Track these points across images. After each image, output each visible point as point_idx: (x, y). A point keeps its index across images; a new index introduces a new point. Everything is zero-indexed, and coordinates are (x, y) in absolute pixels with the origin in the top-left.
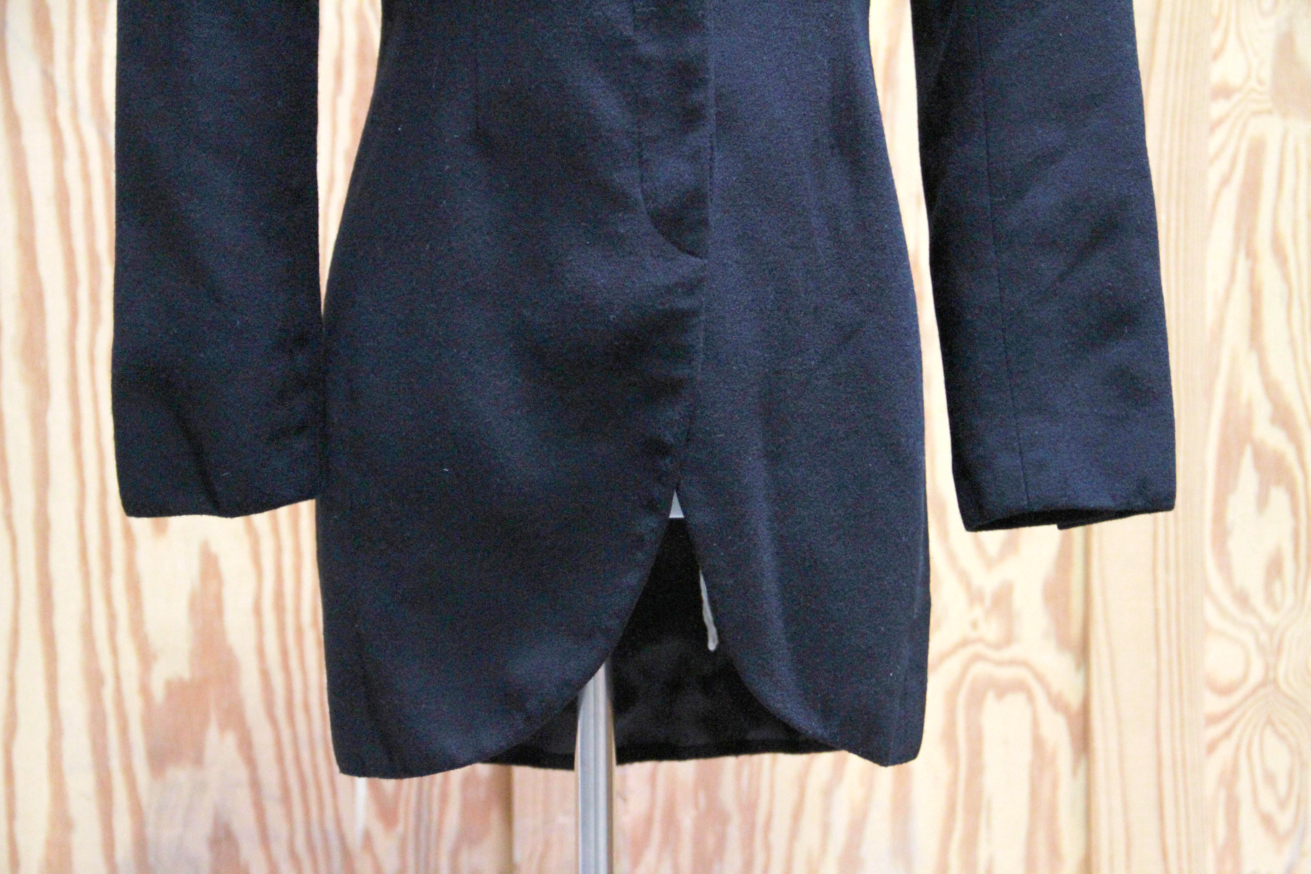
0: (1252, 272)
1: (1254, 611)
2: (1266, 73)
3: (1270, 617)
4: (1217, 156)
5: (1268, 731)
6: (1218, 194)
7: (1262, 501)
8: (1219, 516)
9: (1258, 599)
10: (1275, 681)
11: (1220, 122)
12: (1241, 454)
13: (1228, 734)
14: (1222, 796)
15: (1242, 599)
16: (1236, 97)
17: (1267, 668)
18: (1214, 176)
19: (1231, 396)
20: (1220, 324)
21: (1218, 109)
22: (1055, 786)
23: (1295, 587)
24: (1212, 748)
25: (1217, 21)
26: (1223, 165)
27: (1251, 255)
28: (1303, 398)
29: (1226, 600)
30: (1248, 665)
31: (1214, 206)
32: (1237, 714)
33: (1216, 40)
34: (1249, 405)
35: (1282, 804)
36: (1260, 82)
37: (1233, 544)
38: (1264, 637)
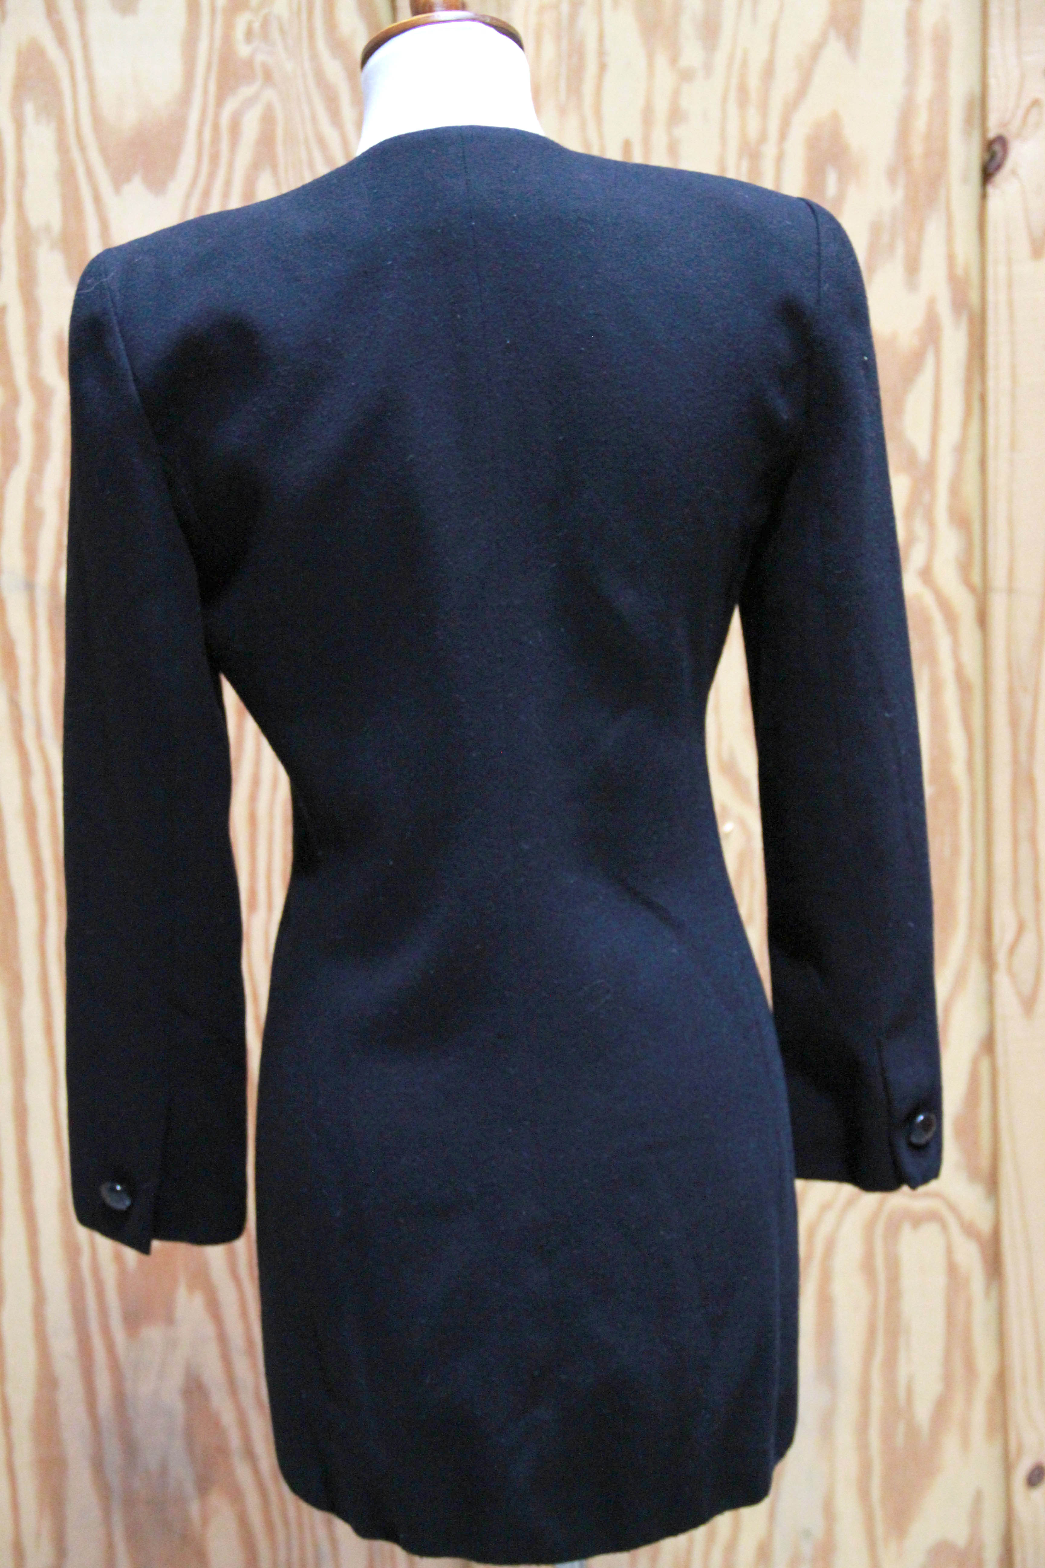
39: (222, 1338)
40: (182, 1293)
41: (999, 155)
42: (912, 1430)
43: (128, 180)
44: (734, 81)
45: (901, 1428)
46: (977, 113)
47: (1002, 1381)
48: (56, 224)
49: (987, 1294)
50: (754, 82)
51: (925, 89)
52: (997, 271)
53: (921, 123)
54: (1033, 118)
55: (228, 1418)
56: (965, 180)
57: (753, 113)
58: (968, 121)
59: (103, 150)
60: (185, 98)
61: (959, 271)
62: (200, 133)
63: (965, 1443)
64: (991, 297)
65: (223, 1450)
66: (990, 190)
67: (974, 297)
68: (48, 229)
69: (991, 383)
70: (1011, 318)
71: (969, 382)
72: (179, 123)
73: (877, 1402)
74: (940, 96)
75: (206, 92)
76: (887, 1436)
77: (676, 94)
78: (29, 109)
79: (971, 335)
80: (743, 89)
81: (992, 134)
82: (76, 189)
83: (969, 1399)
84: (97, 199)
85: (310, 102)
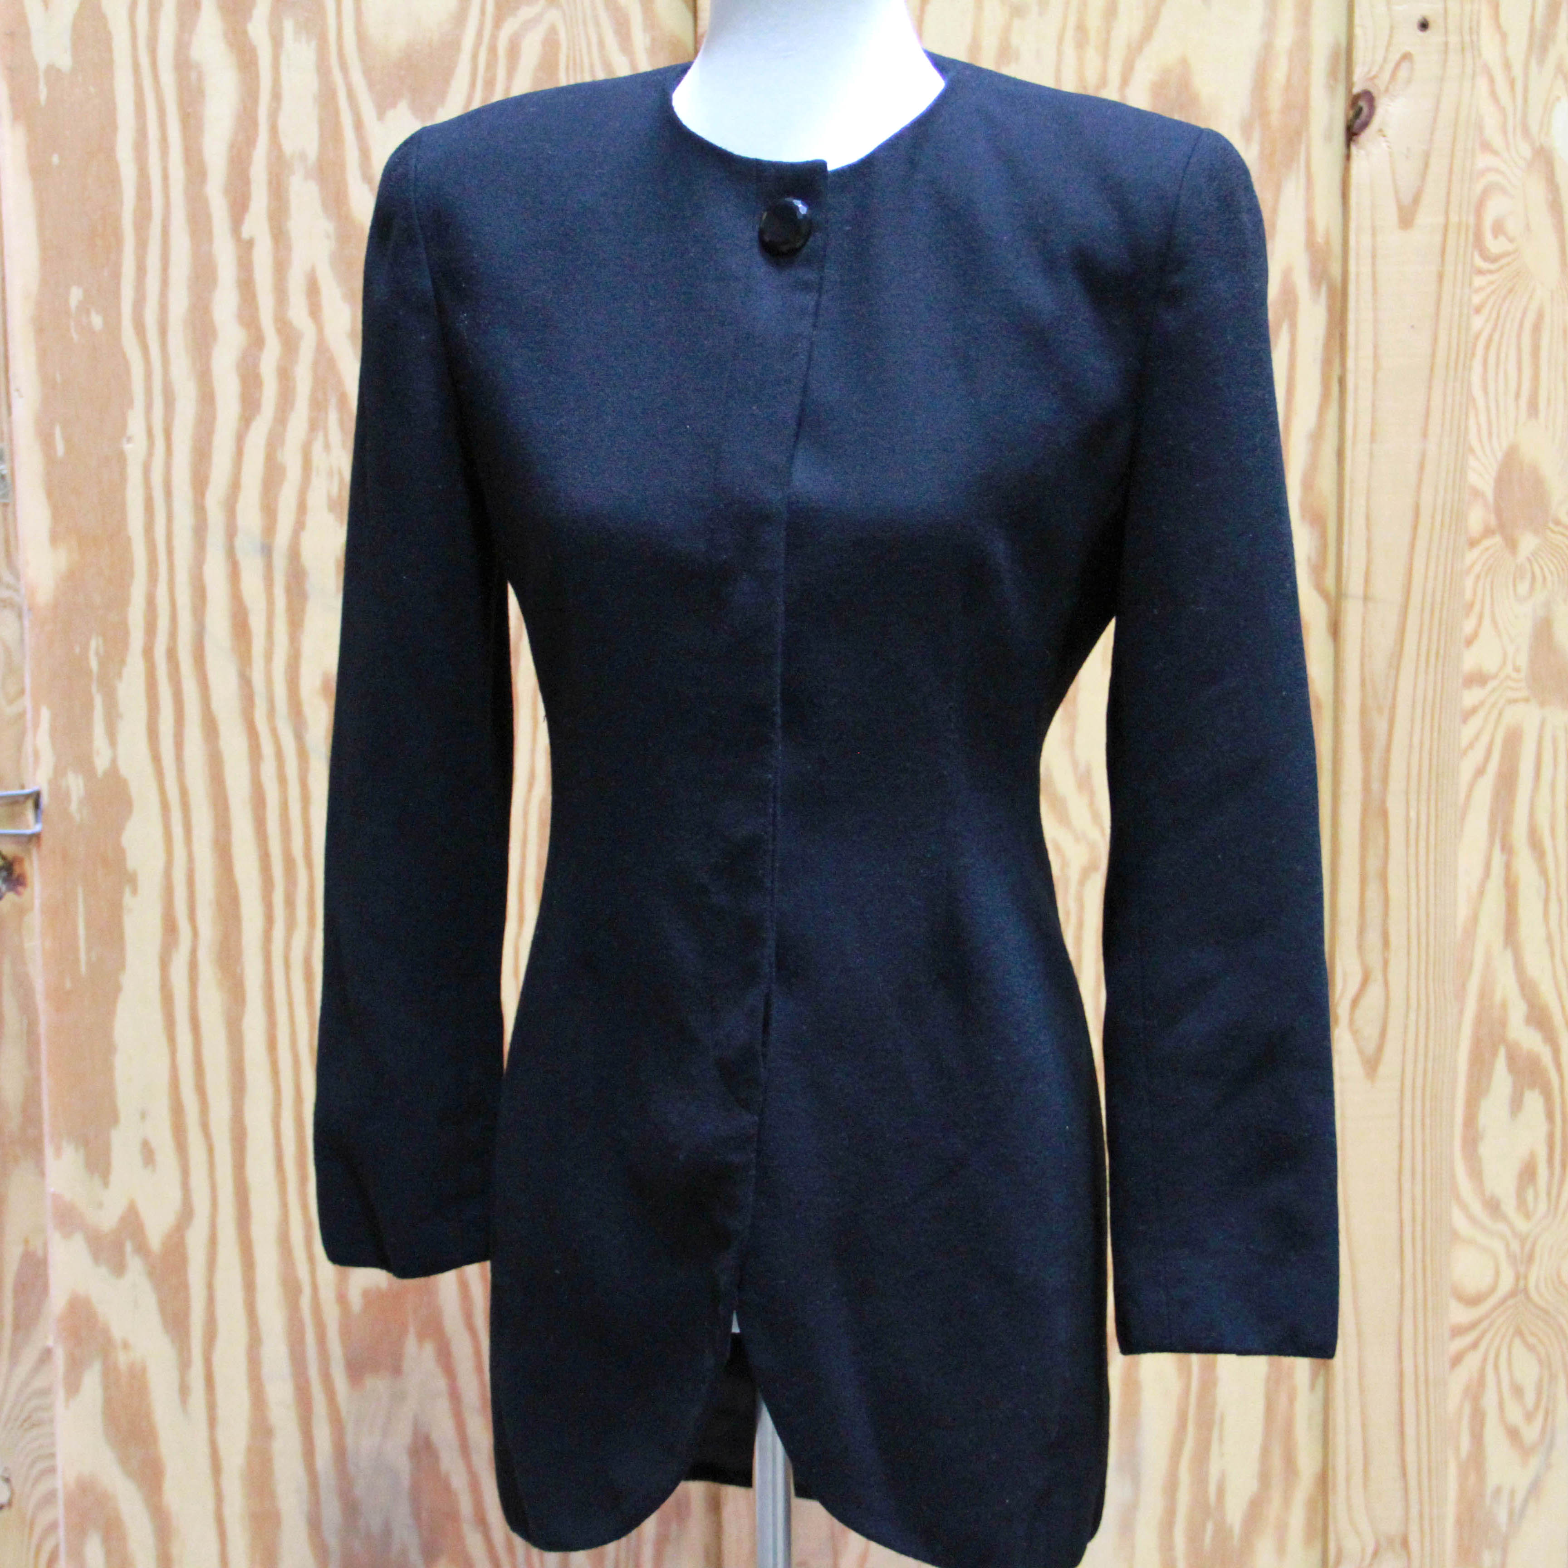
0: (1508, 867)
1: (1505, 1218)
2: (1523, 660)
3: (1522, 1225)
4: (1471, 745)
5: (1517, 1342)
6: (1472, 786)
7: (1516, 1104)
8: (1470, 1120)
9: (1509, 1206)
10: (1526, 1290)
11: (1474, 710)
12: (1494, 1054)
13: (1475, 1345)
14: (1467, 1410)
15: (1493, 1206)
16: (1491, 685)
17: (1517, 1279)
18: (1467, 768)
19: (1485, 994)
20: (1474, 919)
21: (1471, 697)
22: (1292, 1400)
23: (1549, 1194)
24: (1457, 1360)
25: (1471, 605)
26: (1476, 756)
27: (1507, 848)
28: (1560, 997)
29: (1476, 1207)
30: (1497, 1273)
31: (1468, 797)
32: (1484, 1325)
33: (1469, 626)
34: (1504, 1006)
35: (1529, 1417)
36: (1517, 670)
37: (1485, 1150)
38: (1515, 1246)
39: (455, 1395)
40: (411, 1343)
41: (1365, 110)
42: (1222, 1531)
43: (394, 105)
44: (1072, 21)
45: (1210, 1527)
46: (1343, 66)
47: (1324, 1480)
48: (312, 151)
49: (1313, 1387)
50: (1094, 22)
51: (1285, 39)
52: (1359, 241)
53: (1279, 74)
54: (1403, 73)
55: (459, 1481)
56: (1328, 138)
57: (1092, 55)
58: (1333, 74)
59: (367, 72)
60: (460, 18)
61: (1320, 239)
62: (475, 57)
63: (1281, 1549)
64: (1352, 269)
65: (453, 1516)
66: (1354, 149)
67: (1335, 269)
68: (303, 156)
69: (1350, 364)
70: (1375, 291)
71: (1327, 363)
72: (452, 45)
73: (1184, 1497)
74: (1302, 44)
75: (483, 12)
76: (1194, 1536)
77: (1007, 29)
78: (289, 26)
79: (1330, 310)
80: (1081, 28)
81: (1356, 90)
82: (337, 113)
83: (1287, 1501)
84: (359, 126)
85: (597, 24)
